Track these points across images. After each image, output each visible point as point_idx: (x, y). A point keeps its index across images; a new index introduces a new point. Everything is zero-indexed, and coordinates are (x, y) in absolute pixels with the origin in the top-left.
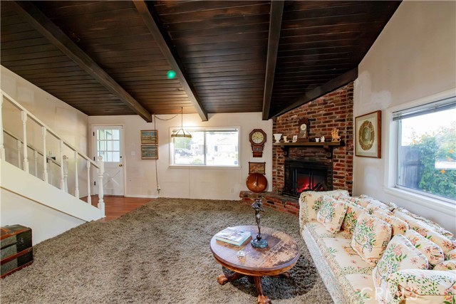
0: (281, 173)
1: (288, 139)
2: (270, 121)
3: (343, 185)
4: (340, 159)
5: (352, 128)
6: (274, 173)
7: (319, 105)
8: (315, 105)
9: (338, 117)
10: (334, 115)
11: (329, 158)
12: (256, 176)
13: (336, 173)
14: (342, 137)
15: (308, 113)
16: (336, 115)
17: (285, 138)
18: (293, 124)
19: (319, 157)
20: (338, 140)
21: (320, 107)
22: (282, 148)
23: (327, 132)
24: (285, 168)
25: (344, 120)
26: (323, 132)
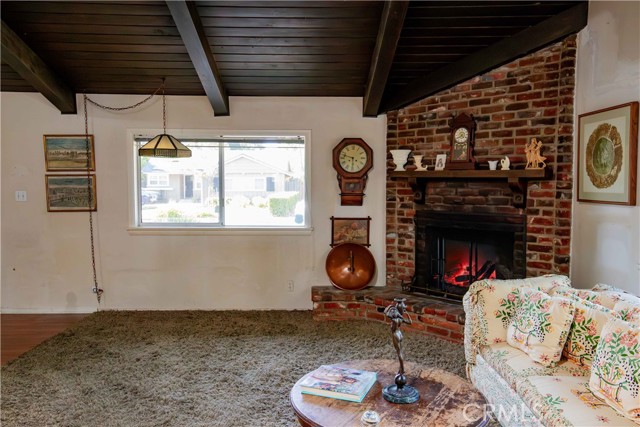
0: (407, 241)
1: (424, 162)
2: (382, 119)
3: (548, 267)
4: (542, 209)
5: (570, 139)
6: (389, 241)
7: (498, 84)
8: (489, 85)
9: (539, 113)
10: (531, 108)
11: (518, 206)
12: (348, 250)
13: (534, 239)
14: (549, 160)
15: (473, 103)
16: (535, 109)
17: (418, 159)
18: (435, 128)
19: (494, 203)
20: (541, 165)
21: (498, 89)
22: (411, 185)
23: (514, 147)
24: (417, 230)
25: (552, 122)
26: (506, 147)
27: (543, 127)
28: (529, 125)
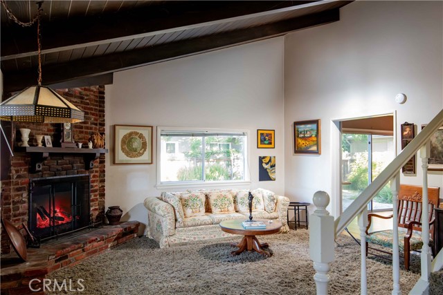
3: (97, 199)
4: (95, 170)
7: (76, 97)
9: (93, 119)
13: (92, 187)
23: (84, 135)
25: (97, 124)
26: (81, 136)
27: (94, 126)
28: (89, 125)
